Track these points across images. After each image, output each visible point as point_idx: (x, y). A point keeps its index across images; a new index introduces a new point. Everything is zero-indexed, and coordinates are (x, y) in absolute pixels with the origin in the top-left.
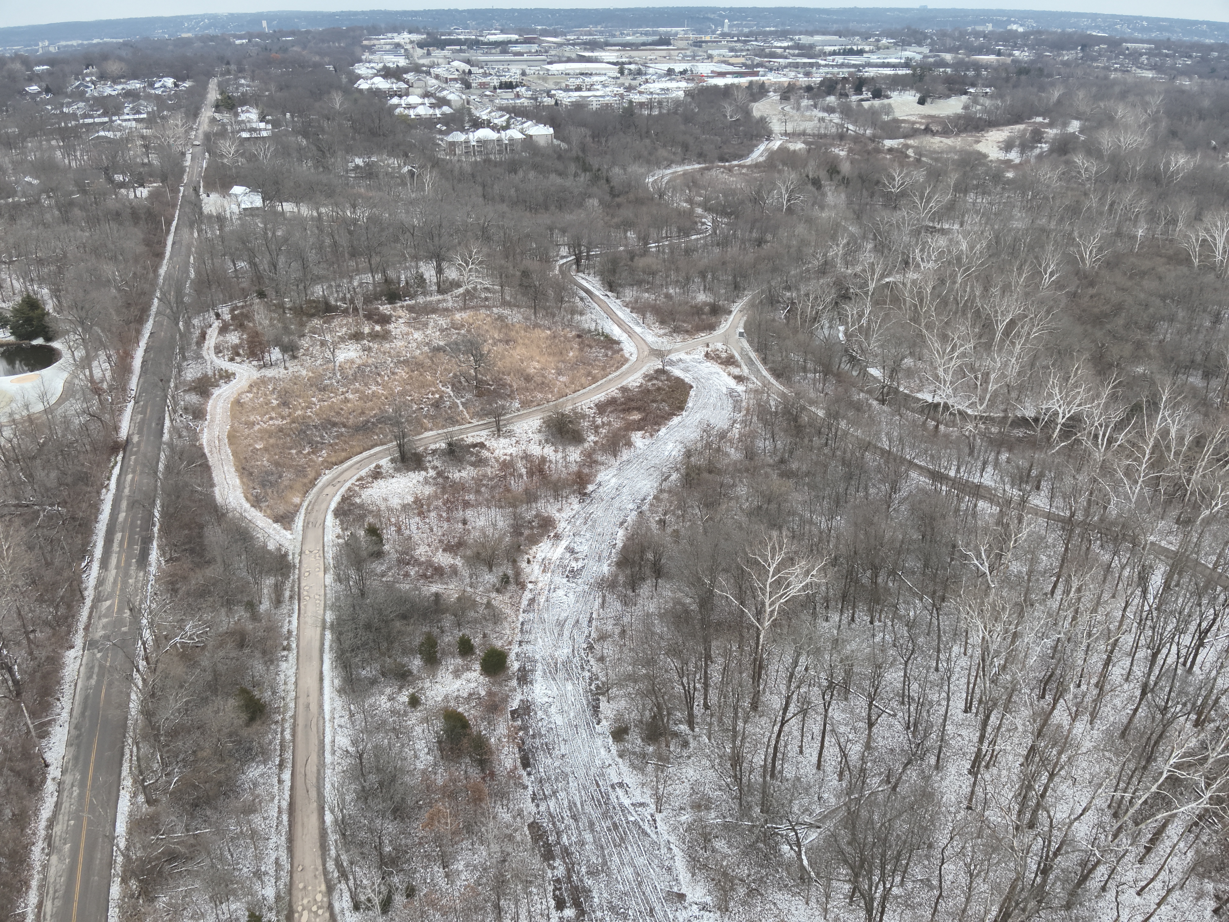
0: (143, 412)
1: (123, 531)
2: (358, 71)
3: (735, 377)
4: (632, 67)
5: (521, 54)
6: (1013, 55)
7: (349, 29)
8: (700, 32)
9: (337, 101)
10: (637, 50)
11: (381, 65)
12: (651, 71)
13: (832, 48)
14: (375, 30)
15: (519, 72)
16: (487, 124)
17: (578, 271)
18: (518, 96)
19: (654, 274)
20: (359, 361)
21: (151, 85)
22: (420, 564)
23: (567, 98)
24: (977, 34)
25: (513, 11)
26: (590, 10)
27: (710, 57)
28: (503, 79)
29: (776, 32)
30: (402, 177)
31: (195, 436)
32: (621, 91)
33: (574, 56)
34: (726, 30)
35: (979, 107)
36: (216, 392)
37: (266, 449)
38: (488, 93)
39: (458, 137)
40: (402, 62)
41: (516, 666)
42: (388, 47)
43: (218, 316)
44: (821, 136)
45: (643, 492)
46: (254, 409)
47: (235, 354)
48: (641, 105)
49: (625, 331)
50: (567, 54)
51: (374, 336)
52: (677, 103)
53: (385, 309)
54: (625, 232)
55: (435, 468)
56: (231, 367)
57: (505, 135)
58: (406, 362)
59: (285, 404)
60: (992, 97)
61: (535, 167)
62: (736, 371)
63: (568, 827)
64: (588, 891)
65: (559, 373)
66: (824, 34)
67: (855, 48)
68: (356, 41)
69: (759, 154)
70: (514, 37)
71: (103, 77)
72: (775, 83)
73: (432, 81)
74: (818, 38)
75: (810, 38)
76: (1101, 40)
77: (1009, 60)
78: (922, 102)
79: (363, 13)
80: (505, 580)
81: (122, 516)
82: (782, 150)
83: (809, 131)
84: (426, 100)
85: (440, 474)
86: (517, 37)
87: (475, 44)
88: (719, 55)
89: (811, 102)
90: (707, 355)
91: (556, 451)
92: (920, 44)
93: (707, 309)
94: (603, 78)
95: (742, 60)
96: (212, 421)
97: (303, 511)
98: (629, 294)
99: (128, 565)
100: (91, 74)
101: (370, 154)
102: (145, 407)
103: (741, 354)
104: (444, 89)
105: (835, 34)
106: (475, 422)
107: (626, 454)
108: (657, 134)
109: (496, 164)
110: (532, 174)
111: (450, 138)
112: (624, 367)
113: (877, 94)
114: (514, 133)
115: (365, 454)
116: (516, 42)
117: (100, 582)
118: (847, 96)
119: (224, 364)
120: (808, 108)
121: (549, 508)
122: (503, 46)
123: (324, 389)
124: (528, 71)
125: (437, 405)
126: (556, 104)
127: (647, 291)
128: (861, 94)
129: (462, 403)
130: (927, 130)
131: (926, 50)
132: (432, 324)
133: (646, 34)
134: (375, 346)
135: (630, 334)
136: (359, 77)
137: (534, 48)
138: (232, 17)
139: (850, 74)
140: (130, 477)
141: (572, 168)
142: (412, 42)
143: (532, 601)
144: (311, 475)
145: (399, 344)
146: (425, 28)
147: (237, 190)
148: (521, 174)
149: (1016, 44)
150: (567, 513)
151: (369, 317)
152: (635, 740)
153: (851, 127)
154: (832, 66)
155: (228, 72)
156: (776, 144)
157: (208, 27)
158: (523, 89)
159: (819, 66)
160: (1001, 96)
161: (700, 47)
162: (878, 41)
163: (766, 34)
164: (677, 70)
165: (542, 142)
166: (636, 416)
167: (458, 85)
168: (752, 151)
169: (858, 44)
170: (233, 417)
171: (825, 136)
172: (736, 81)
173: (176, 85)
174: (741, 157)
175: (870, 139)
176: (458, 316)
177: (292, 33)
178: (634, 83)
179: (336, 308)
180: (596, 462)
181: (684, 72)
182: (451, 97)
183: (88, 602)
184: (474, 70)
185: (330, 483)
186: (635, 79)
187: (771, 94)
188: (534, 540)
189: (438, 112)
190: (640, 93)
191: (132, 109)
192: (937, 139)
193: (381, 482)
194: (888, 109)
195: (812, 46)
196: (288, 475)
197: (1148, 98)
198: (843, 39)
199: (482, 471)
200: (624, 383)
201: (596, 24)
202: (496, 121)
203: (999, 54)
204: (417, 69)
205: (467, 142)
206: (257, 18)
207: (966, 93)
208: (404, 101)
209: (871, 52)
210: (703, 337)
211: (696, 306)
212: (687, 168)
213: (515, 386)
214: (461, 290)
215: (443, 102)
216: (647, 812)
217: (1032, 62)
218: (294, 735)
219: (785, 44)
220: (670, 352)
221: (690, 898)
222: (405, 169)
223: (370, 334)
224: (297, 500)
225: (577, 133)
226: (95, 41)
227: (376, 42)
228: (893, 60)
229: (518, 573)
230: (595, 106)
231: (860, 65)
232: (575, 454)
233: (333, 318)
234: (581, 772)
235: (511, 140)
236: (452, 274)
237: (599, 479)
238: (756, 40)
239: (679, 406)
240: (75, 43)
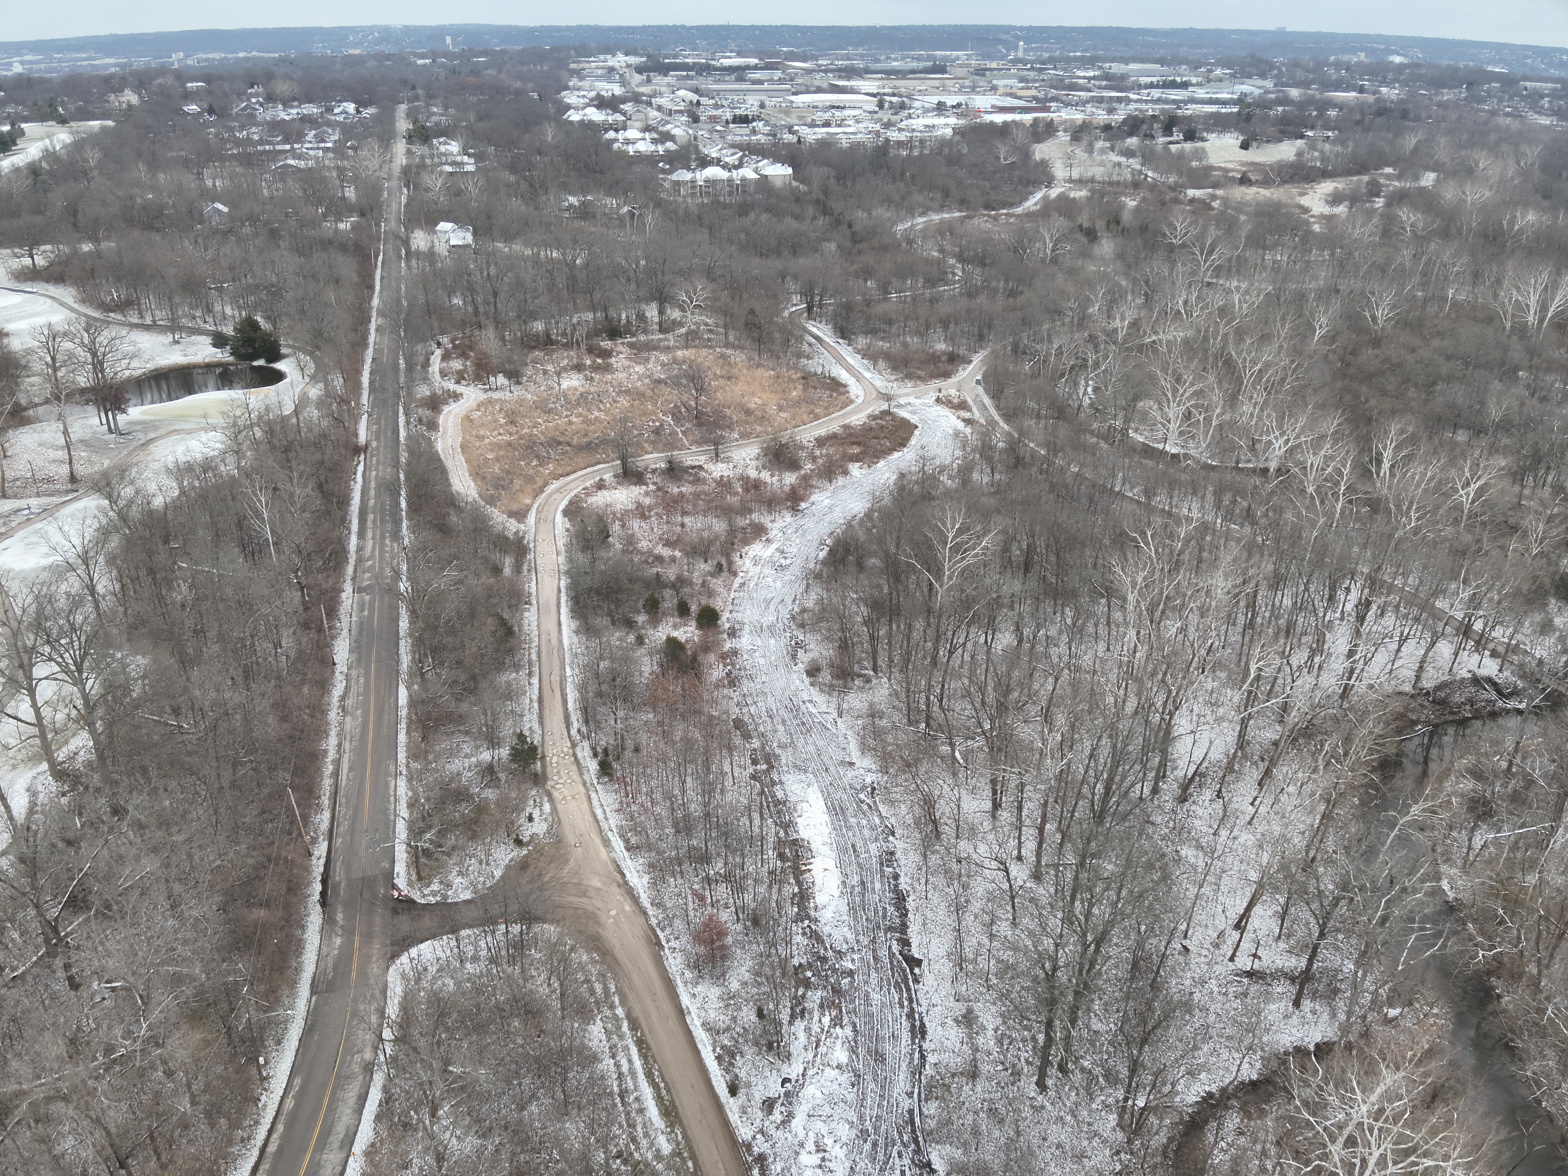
0: (378, 422)
1: (374, 513)
2: (567, 100)
3: (964, 420)
4: (895, 99)
5: (761, 82)
6: (1379, 92)
7: (554, 49)
8: (988, 57)
9: (550, 133)
10: (904, 78)
11: (593, 94)
12: (917, 104)
13: (1149, 80)
14: (584, 51)
15: (757, 104)
16: (718, 162)
17: (809, 318)
18: (754, 132)
19: (890, 322)
20: (581, 389)
21: (330, 110)
22: (642, 553)
23: (811, 135)
24: (1338, 66)
25: (753, 28)
26: (849, 29)
27: (994, 89)
28: (738, 112)
29: (1082, 57)
30: (621, 219)
31: (430, 444)
32: (877, 127)
33: (825, 85)
34: (1020, 54)
35: (1316, 154)
36: (446, 409)
37: (497, 459)
38: (719, 128)
39: (684, 175)
40: (618, 90)
41: (727, 626)
42: (600, 72)
43: (439, 344)
44: (1111, 183)
45: (854, 512)
46: (482, 425)
47: (460, 378)
48: (899, 144)
49: (854, 376)
50: (817, 83)
51: (596, 368)
52: (943, 143)
53: (606, 344)
54: (866, 281)
55: (654, 483)
56: (459, 389)
57: (738, 175)
58: (628, 392)
59: (513, 422)
60: (1334, 142)
61: (768, 210)
62: (967, 415)
63: (764, 722)
64: (777, 757)
65: (781, 409)
66: (1142, 61)
67: (1178, 79)
68: (562, 64)
69: (1033, 202)
70: (754, 61)
71: (271, 98)
72: (1066, 121)
73: (653, 113)
74: (1133, 66)
75: (1122, 66)
76: (1496, 77)
77: (1370, 98)
78: (1245, 146)
79: (568, 28)
80: (719, 567)
81: (372, 502)
82: (1062, 197)
83: (1098, 178)
84: (647, 135)
85: (659, 489)
86: (756, 61)
87: (705, 69)
88: (1006, 86)
89: (1108, 144)
90: (938, 400)
91: (772, 476)
92: (1263, 76)
93: (944, 358)
94: (856, 112)
95: (1033, 92)
96: (445, 433)
97: (534, 511)
98: (862, 341)
99: (383, 538)
100: (257, 95)
101: (584, 191)
102: (379, 418)
103: (975, 401)
104: (667, 123)
105: (1156, 62)
106: (694, 448)
107: (841, 481)
108: (913, 177)
109: (725, 206)
110: (764, 217)
111: (674, 177)
112: (848, 408)
113: (1190, 136)
114: (748, 173)
115: (589, 470)
116: (756, 68)
117: (360, 549)
118: (1153, 137)
119: (451, 386)
120: (1103, 151)
121: (765, 520)
122: (739, 72)
123: (549, 412)
124: (767, 103)
125: (657, 432)
126: (799, 141)
127: (882, 339)
128: (1171, 135)
129: (683, 433)
130: (1244, 180)
131: (1269, 84)
132: (653, 359)
133: (919, 59)
134: (597, 377)
135: (859, 378)
136: (568, 107)
137: (777, 74)
138: (408, 31)
139: (1163, 111)
140: (374, 473)
141: (811, 210)
142: (628, 66)
143: (743, 585)
144: (540, 482)
145: (621, 376)
146: (644, 49)
147: (444, 226)
148: (752, 216)
149: (1385, 78)
150: (779, 524)
151: (590, 350)
152: (825, 676)
153: (1150, 174)
154: (1146, 101)
155: (417, 98)
156: (1054, 193)
157: (378, 42)
158: (761, 124)
159: (1128, 101)
160: (1343, 143)
161: (984, 75)
162: (1210, 71)
163: (1069, 61)
164: (949, 104)
165: (778, 183)
166: (856, 450)
167: (684, 118)
168: (1026, 199)
169: (1183, 74)
170: (464, 431)
171: (1118, 183)
172: (1017, 117)
173: (358, 112)
174: (1011, 205)
175: (1170, 188)
176: (679, 353)
177: (484, 53)
178: (894, 118)
179: (557, 342)
180: (812, 486)
181: (959, 105)
182: (676, 132)
183: (352, 561)
184: (704, 100)
185: (558, 490)
186: (896, 114)
187: (1060, 134)
188: (746, 542)
189: (661, 149)
190: (900, 130)
191: (315, 136)
192: (1254, 190)
193: (605, 492)
194: (1200, 154)
195: (1124, 77)
196: (518, 483)
197: (1523, 148)
198: (1165, 68)
199: (699, 488)
200: (847, 422)
201: (856, 46)
202: (727, 159)
203: (1361, 90)
204: (636, 98)
205: (693, 181)
206: (438, 33)
207: (1302, 137)
208: (621, 135)
209: (1199, 85)
210: (938, 383)
211: (933, 354)
212: (946, 216)
213: (735, 418)
214: (683, 330)
215: (667, 137)
216: (830, 718)
217: (1401, 102)
218: (539, 657)
219: (1091, 74)
220: (899, 396)
221: (858, 764)
222: (625, 209)
223: (590, 366)
224: (528, 501)
225: (818, 173)
226: (241, 55)
227: (585, 65)
228: (1225, 96)
229: (730, 563)
230: (845, 144)
231: (1181, 101)
232: (790, 479)
233: (554, 351)
234: (777, 694)
235: (744, 180)
236: (675, 314)
237: (813, 498)
238: (1055, 68)
239: (902, 443)
240: (216, 56)
